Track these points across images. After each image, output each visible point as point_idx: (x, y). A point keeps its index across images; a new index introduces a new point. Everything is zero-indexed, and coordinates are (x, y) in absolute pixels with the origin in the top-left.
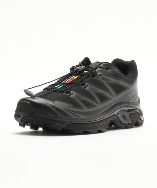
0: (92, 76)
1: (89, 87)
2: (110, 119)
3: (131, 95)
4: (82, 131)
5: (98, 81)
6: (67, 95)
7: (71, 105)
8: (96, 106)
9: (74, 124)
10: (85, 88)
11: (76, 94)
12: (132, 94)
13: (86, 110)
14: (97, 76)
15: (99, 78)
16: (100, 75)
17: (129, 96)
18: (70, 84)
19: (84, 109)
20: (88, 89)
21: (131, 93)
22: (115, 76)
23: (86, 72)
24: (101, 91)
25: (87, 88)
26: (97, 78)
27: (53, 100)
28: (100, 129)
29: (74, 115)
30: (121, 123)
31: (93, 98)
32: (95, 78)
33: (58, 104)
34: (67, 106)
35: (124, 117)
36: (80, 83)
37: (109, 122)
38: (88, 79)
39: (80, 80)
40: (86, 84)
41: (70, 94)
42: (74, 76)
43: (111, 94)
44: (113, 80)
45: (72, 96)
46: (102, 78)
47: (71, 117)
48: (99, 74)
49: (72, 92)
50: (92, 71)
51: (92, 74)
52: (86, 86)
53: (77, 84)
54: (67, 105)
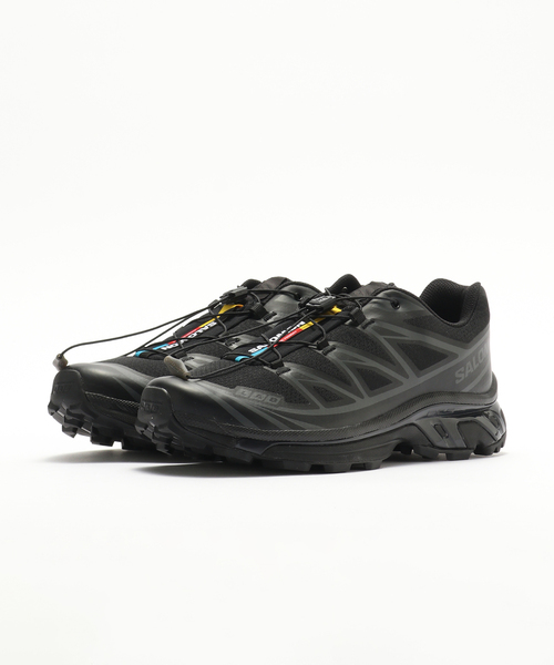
0: (350, 324)
1: (335, 353)
2: (396, 435)
3: (464, 372)
4: (307, 466)
5: (365, 337)
6: (274, 371)
7: (279, 399)
8: (353, 401)
9: (283, 445)
10: (326, 354)
11: (298, 370)
12: (467, 372)
13: (323, 411)
14: (364, 323)
15: (369, 330)
16: (372, 321)
17: (457, 375)
18: (288, 343)
19: (318, 408)
20: (334, 358)
21: (462, 369)
22: (416, 323)
23: (336, 309)
24: (370, 363)
25: (331, 356)
26: (364, 328)
27: (232, 386)
28: (359, 460)
29: (285, 422)
30: (433, 446)
31: (344, 381)
32: (359, 328)
33: (245, 396)
34: (268, 400)
35: (441, 430)
36: (313, 341)
37: (395, 442)
38: (338, 330)
39: (317, 333)
40: (331, 344)
41: (282, 369)
42: (302, 323)
43: (401, 371)
44: (409, 335)
45: (285, 374)
46: (375, 329)
47: (276, 428)
48: (369, 318)
49: (286, 365)
50: (351, 309)
51: (351, 317)
52: (328, 348)
53: (306, 345)
54: (269, 397)
